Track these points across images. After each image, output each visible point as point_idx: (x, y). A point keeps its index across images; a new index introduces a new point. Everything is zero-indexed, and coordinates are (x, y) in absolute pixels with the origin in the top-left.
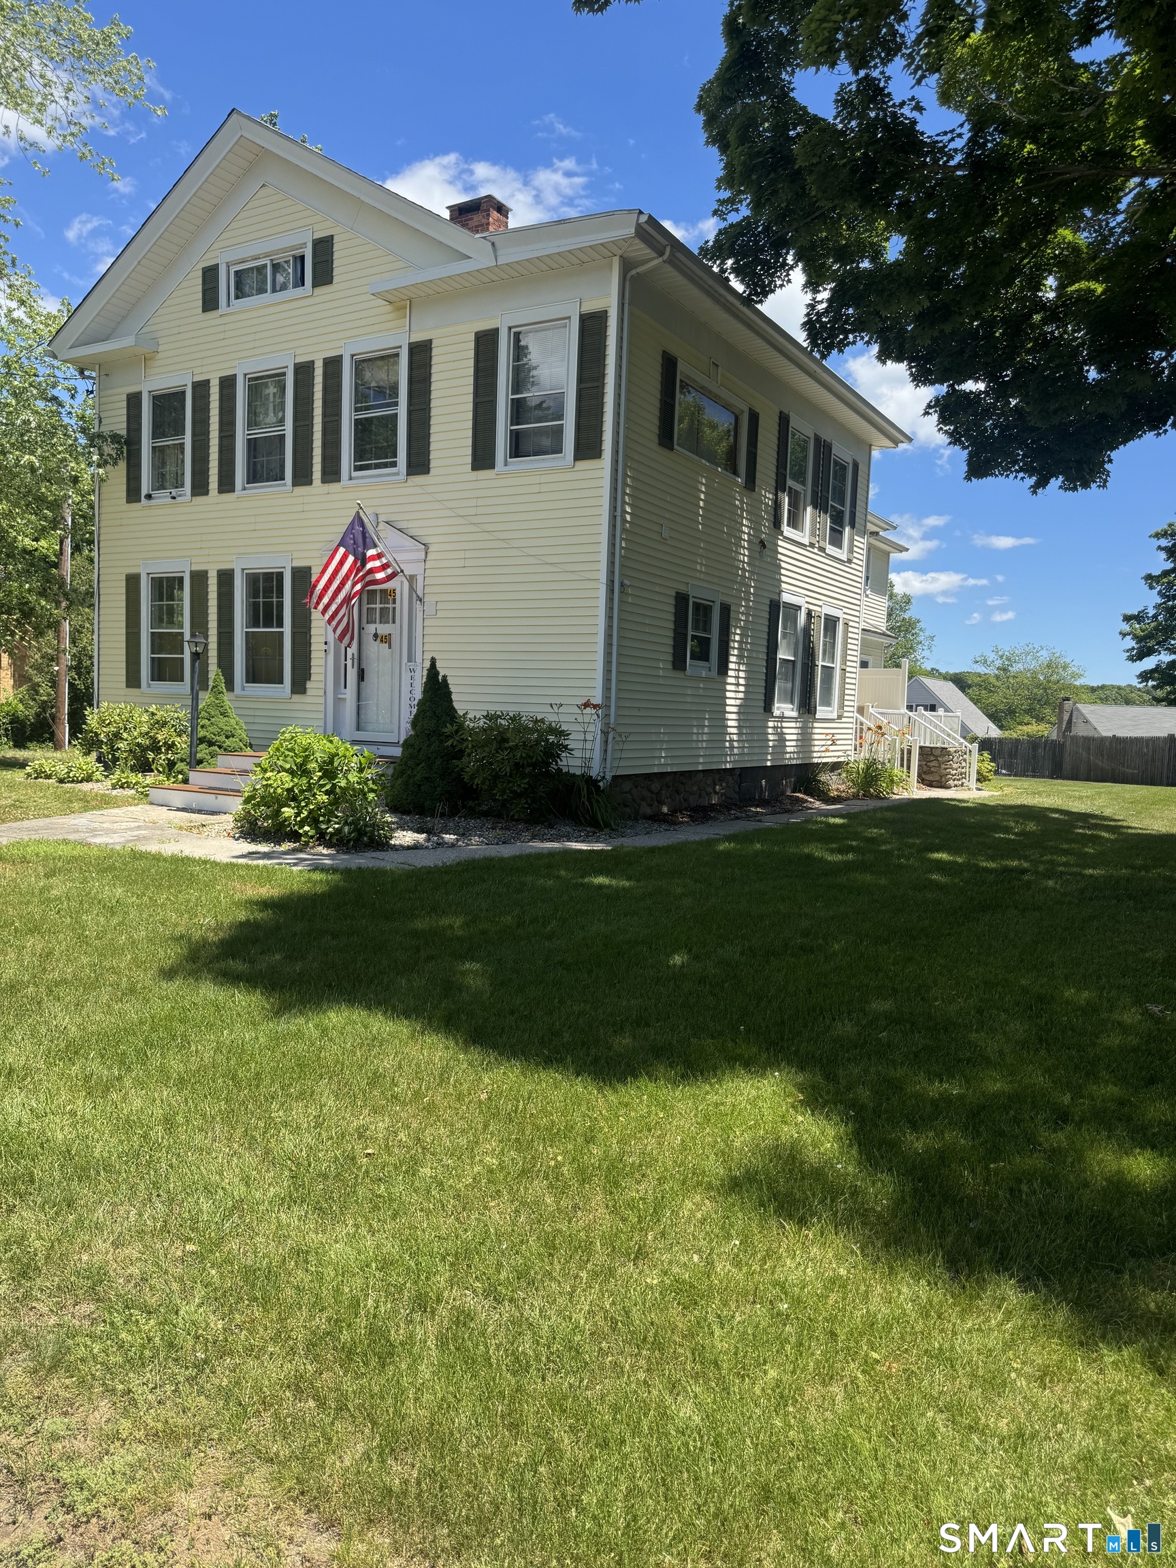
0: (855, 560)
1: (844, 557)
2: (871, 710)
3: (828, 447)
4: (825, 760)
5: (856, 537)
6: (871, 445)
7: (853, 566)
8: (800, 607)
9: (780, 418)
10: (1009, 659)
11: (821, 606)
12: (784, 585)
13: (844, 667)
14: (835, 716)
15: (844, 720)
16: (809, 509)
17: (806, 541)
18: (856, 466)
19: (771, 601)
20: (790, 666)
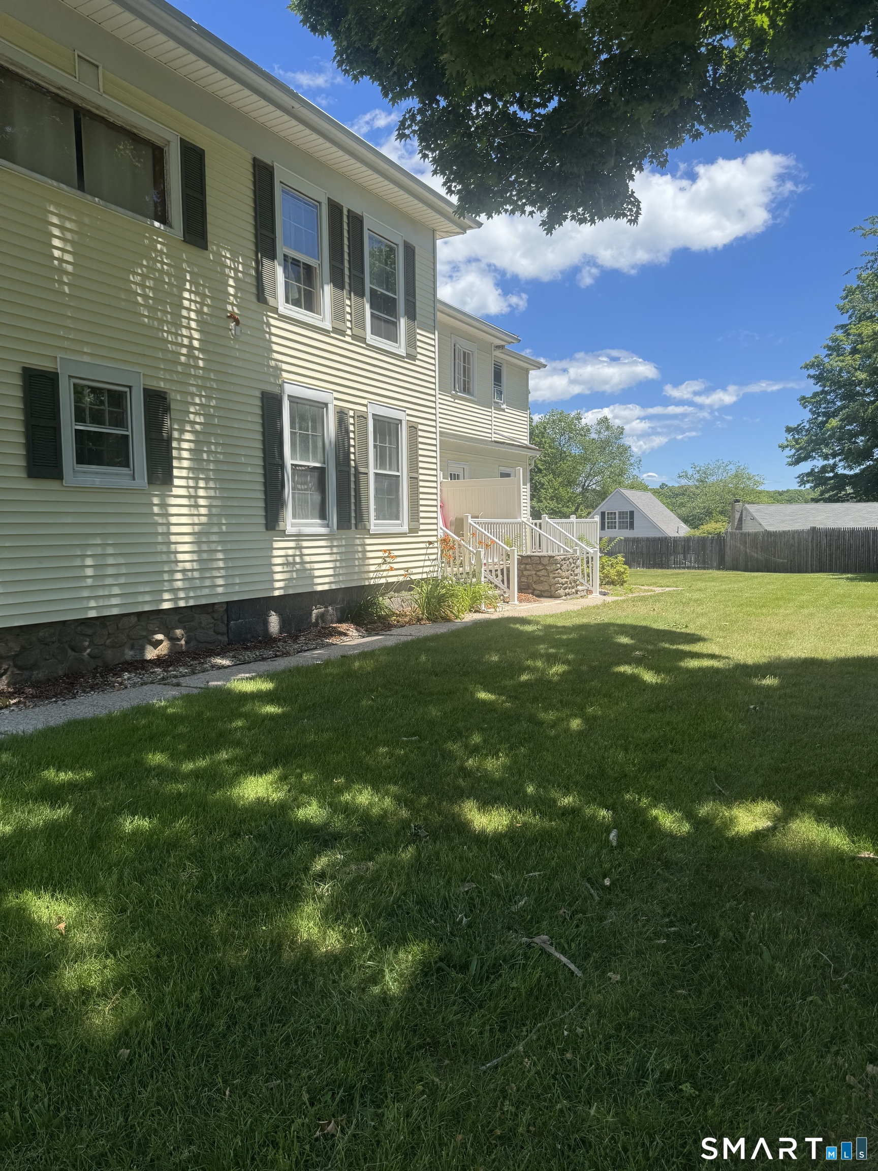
0: (419, 357)
1: (402, 352)
2: (470, 521)
3: (357, 221)
4: (390, 580)
5: (418, 331)
6: (434, 231)
7: (418, 363)
8: (326, 405)
9: (254, 166)
10: (705, 473)
11: (366, 406)
12: (285, 375)
13: (414, 475)
14: (405, 528)
15: (420, 533)
16: (328, 289)
17: (328, 325)
18: (410, 251)
19: (263, 393)
20: (316, 474)
